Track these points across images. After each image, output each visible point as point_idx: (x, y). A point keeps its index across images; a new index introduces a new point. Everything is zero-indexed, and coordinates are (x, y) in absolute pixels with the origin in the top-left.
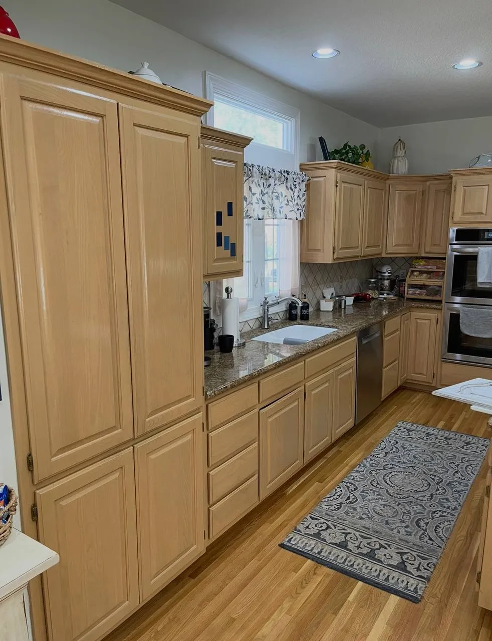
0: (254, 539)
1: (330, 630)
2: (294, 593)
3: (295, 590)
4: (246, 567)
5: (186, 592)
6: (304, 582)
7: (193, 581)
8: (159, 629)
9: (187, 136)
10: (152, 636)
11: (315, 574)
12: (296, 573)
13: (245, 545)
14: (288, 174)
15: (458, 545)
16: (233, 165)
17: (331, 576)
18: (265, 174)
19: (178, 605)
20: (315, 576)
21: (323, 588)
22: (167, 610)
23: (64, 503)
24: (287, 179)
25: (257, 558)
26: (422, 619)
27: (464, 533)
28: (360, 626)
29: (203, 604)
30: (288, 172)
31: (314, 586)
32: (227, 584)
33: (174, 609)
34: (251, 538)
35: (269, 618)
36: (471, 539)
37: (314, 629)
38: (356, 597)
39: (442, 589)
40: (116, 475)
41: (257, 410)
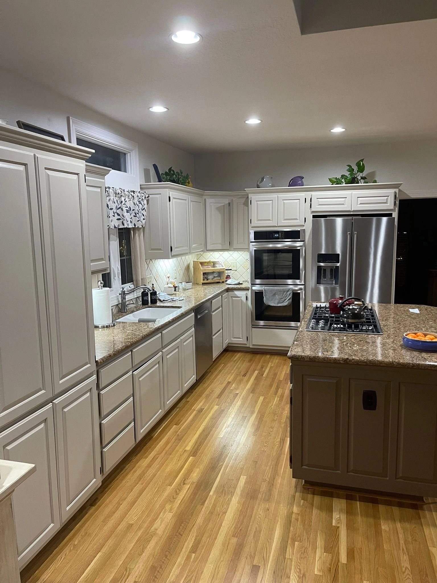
0: (135, 472)
1: (201, 515)
2: (171, 499)
3: (172, 497)
4: (133, 490)
5: (92, 515)
6: (178, 491)
7: (94, 508)
8: (76, 543)
9: (77, 174)
10: (72, 549)
11: (184, 484)
12: (171, 486)
13: (129, 476)
14: (134, 193)
15: (276, 448)
16: (99, 190)
17: (196, 483)
18: (118, 194)
19: (86, 525)
20: (184, 485)
21: (192, 491)
22: (79, 530)
23: (9, 448)
24: (133, 197)
25: (140, 483)
26: (259, 495)
27: (279, 440)
28: (220, 508)
29: (105, 521)
30: (134, 192)
31: (185, 491)
32: (121, 504)
33: (84, 528)
34: (132, 471)
35: (157, 518)
36: (283, 442)
37: (190, 517)
38: (215, 491)
39: (269, 476)
40: (42, 425)
41: (131, 373)
